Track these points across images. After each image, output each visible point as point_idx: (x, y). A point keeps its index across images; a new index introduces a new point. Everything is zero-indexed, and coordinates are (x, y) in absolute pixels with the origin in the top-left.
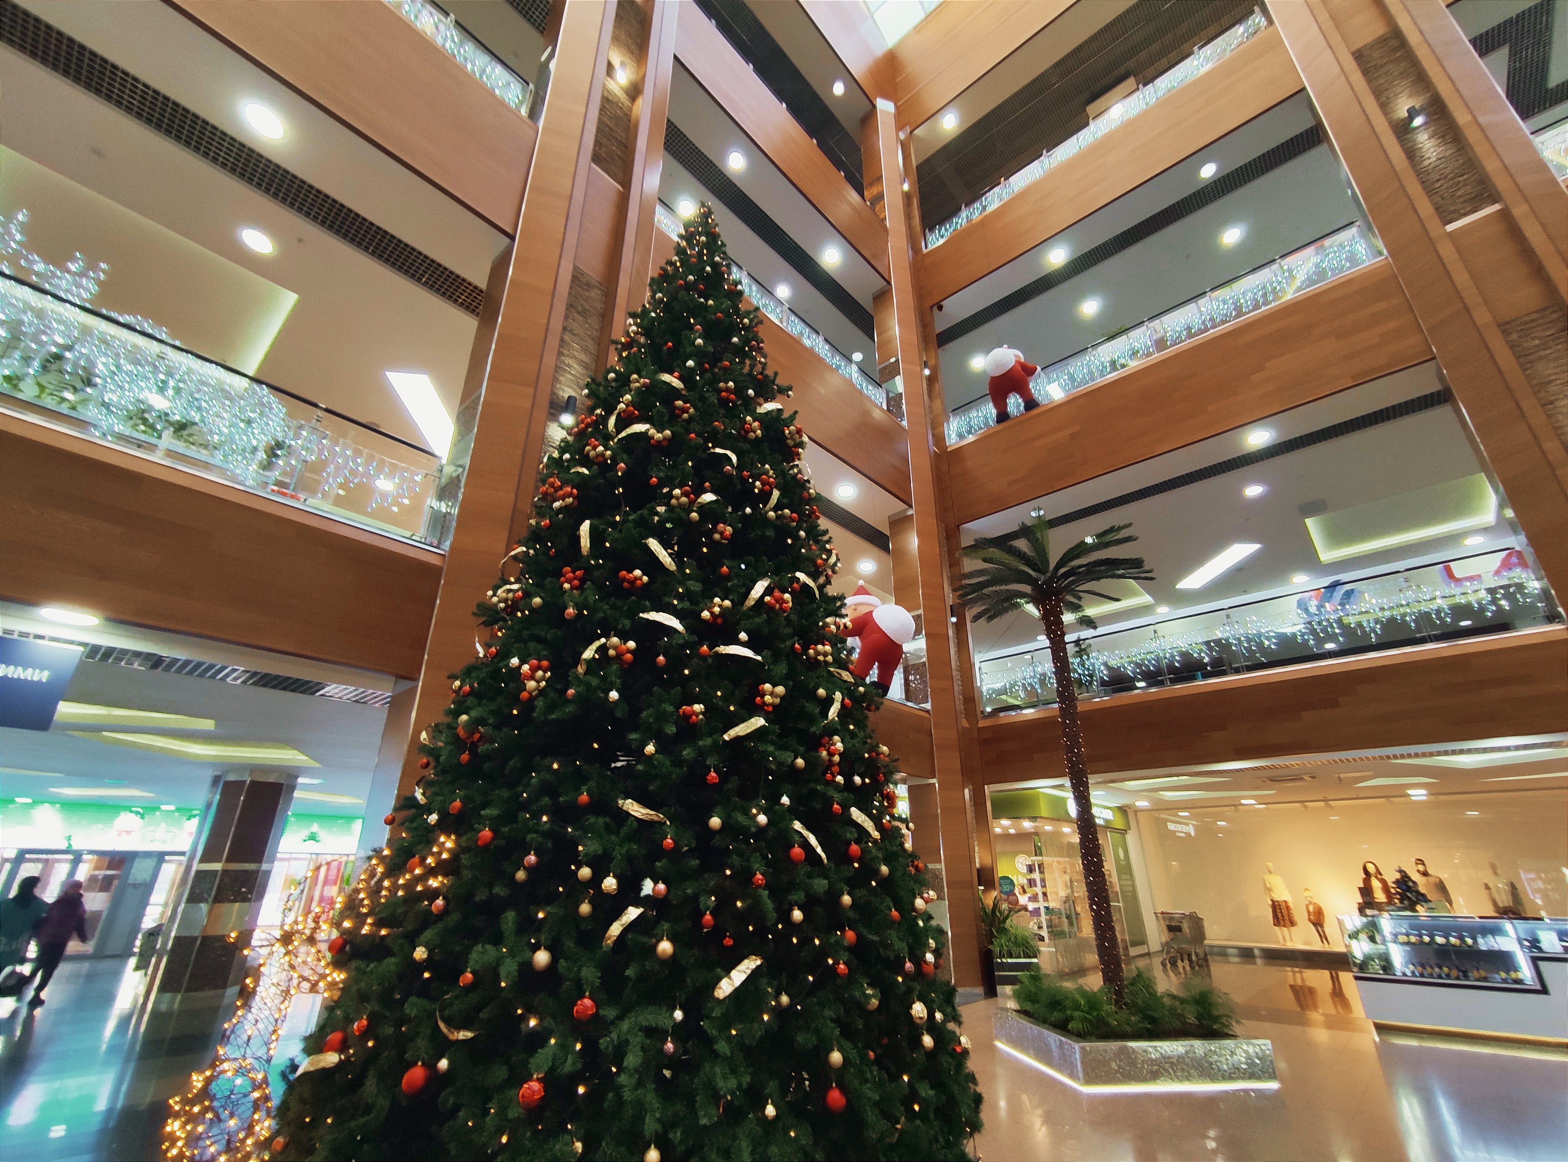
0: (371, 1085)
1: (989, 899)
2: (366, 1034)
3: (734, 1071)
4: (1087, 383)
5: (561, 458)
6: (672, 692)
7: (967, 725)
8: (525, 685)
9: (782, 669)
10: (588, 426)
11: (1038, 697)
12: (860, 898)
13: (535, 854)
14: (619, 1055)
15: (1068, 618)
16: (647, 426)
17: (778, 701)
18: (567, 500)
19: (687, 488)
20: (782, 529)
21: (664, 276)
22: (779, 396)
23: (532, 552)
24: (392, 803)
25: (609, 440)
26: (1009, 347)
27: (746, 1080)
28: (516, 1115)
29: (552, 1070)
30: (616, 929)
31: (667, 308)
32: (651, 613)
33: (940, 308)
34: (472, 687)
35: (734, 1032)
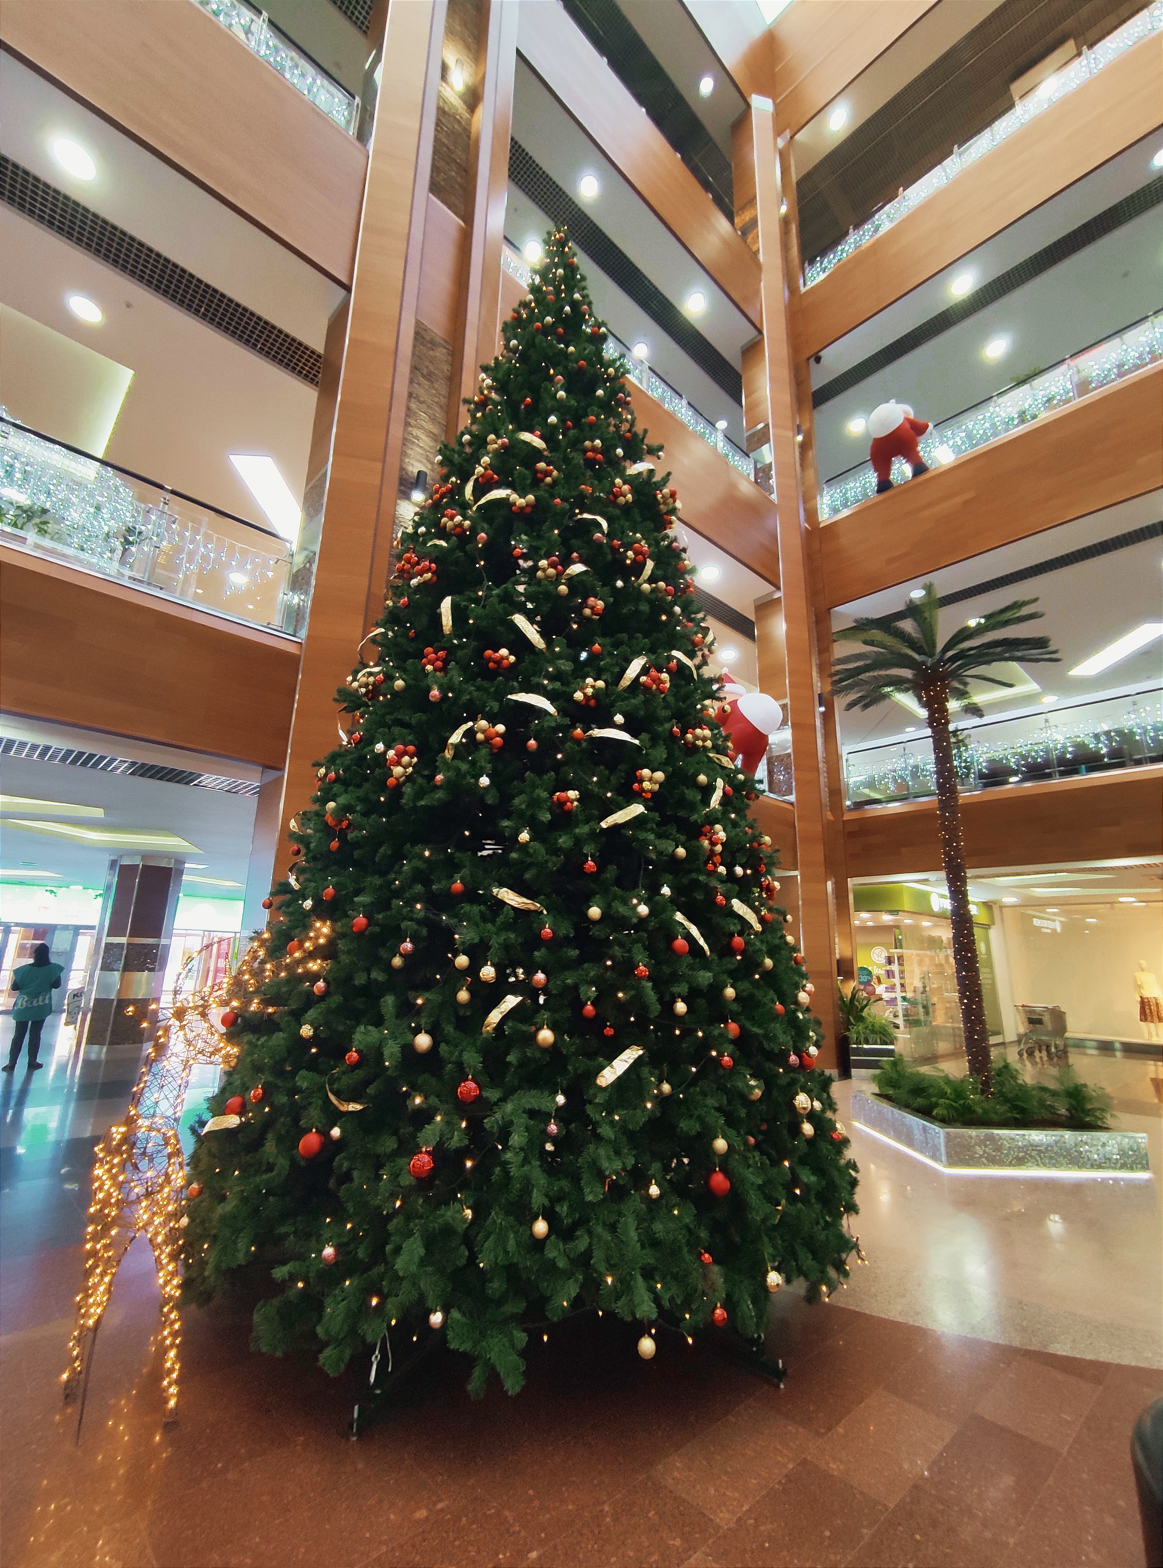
0: (270, 1147)
1: (848, 989)
2: (263, 1100)
3: (617, 1153)
4: (987, 440)
5: (416, 532)
6: (545, 777)
7: (832, 818)
8: (392, 771)
9: (660, 753)
10: (443, 496)
11: (908, 789)
12: (744, 990)
13: (411, 941)
14: (504, 1134)
15: (953, 705)
16: (509, 491)
17: (657, 787)
18: (425, 575)
19: (554, 558)
20: (658, 604)
21: (518, 320)
22: (648, 457)
23: (390, 634)
24: (269, 888)
25: (467, 509)
26: (897, 402)
27: (631, 1161)
28: (407, 1183)
29: (439, 1146)
30: (495, 1017)
31: (524, 357)
32: (520, 694)
33: (818, 360)
34: (337, 773)
35: (617, 1118)
